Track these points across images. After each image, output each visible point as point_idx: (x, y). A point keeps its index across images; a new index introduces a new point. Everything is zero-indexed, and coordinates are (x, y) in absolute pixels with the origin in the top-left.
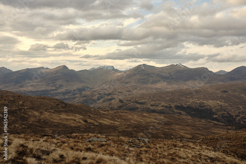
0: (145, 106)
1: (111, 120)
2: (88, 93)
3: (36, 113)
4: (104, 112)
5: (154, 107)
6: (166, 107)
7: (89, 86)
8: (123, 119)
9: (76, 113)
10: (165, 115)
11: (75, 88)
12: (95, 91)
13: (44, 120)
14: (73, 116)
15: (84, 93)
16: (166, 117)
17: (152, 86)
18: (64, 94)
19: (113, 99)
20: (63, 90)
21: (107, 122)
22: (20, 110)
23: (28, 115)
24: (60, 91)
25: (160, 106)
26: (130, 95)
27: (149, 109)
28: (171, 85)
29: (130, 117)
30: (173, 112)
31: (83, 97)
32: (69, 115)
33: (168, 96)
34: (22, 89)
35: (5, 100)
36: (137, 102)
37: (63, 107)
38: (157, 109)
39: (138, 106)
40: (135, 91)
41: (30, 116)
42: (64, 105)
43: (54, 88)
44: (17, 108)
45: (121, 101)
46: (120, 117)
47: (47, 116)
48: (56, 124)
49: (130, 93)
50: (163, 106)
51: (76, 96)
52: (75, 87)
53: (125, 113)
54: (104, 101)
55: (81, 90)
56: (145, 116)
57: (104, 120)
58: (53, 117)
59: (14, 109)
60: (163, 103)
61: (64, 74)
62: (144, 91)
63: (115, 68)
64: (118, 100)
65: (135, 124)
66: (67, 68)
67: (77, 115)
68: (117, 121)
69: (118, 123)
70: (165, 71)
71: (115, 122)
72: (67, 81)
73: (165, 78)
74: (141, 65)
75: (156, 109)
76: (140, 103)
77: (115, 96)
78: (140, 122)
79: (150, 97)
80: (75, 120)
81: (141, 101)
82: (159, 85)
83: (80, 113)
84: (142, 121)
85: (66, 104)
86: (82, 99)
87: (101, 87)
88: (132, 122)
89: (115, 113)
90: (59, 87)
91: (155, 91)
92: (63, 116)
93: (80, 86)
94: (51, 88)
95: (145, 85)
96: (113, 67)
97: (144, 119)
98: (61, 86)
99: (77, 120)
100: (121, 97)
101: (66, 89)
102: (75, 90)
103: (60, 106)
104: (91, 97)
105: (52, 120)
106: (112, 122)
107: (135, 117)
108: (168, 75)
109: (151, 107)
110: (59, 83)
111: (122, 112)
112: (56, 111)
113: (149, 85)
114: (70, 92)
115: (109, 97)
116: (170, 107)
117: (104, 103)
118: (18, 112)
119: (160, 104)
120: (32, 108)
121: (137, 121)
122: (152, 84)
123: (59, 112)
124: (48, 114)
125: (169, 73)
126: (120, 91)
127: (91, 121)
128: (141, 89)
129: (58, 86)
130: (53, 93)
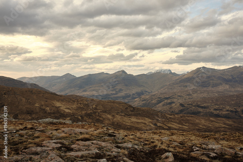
0: (208, 110)
1: (179, 124)
2: (147, 97)
3: (110, 117)
4: (170, 116)
5: (218, 112)
6: (231, 111)
7: (147, 90)
8: (192, 124)
9: (145, 117)
10: (234, 120)
11: (134, 93)
12: (154, 95)
13: (117, 123)
14: (142, 119)
15: (143, 96)
16: (234, 122)
17: (213, 89)
18: (124, 97)
19: (173, 103)
20: (122, 94)
21: (176, 126)
22: (95, 113)
23: (103, 118)
24: (120, 94)
25: (224, 110)
26: (190, 99)
27: (213, 113)
28: (234, 88)
29: (197, 121)
30: (240, 116)
31: (143, 101)
32: (139, 119)
33: (233, 100)
34: (85, 93)
35: (81, 104)
36: (198, 106)
37: (132, 111)
38: (222, 113)
39: (200, 110)
40: (195, 95)
41: (104, 119)
42: (132, 109)
43: (114, 92)
44: (91, 112)
45: (181, 105)
46: (187, 121)
47: (119, 119)
48: (129, 127)
49: (191, 97)
50: (228, 110)
51: (136, 100)
52: (134, 91)
53: (191, 117)
54: (164, 105)
55: (139, 94)
56: (213, 121)
57: (172, 124)
58: (124, 120)
59: (89, 112)
60: (228, 108)
61: (123, 78)
62: (205, 95)
63: (173, 72)
64: (179, 104)
65: (204, 128)
66: (126, 73)
67: (147, 119)
68: (185, 125)
69: (187, 127)
70: (227, 73)
71: (183, 126)
72: (126, 85)
73: (227, 81)
74: (200, 68)
75: (220, 113)
76: (202, 107)
77: (175, 100)
78: (209, 127)
79: (212, 101)
80: (145, 124)
81: (203, 105)
82: (221, 88)
83: (148, 117)
84: (210, 125)
85: (133, 108)
86: (141, 103)
87: (160, 91)
88: (201, 126)
89: (181, 117)
90: (119, 91)
91: (217, 95)
92: (134, 119)
93: (139, 90)
94: (111, 92)
95: (205, 89)
96: (170, 70)
97: (212, 123)
98: (121, 90)
99: (147, 124)
100: (181, 101)
101: (126, 93)
102: (133, 94)
103: (128, 110)
104: (150, 101)
105: (124, 123)
106: (180, 126)
107: (203, 121)
108: (231, 78)
109: (214, 111)
110: (118, 87)
111: (188, 117)
112: (126, 114)
113: (210, 88)
114: (129, 96)
115: (169, 101)
116: (236, 112)
117: (165, 107)
118: (93, 115)
119: (224, 108)
120: (105, 112)
121: (205, 126)
122: (213, 87)
123: (129, 115)
124: (120, 117)
125: (232, 76)
126: (179, 95)
127: (161, 125)
128: (201, 93)
129: (117, 90)
130: (114, 97)
